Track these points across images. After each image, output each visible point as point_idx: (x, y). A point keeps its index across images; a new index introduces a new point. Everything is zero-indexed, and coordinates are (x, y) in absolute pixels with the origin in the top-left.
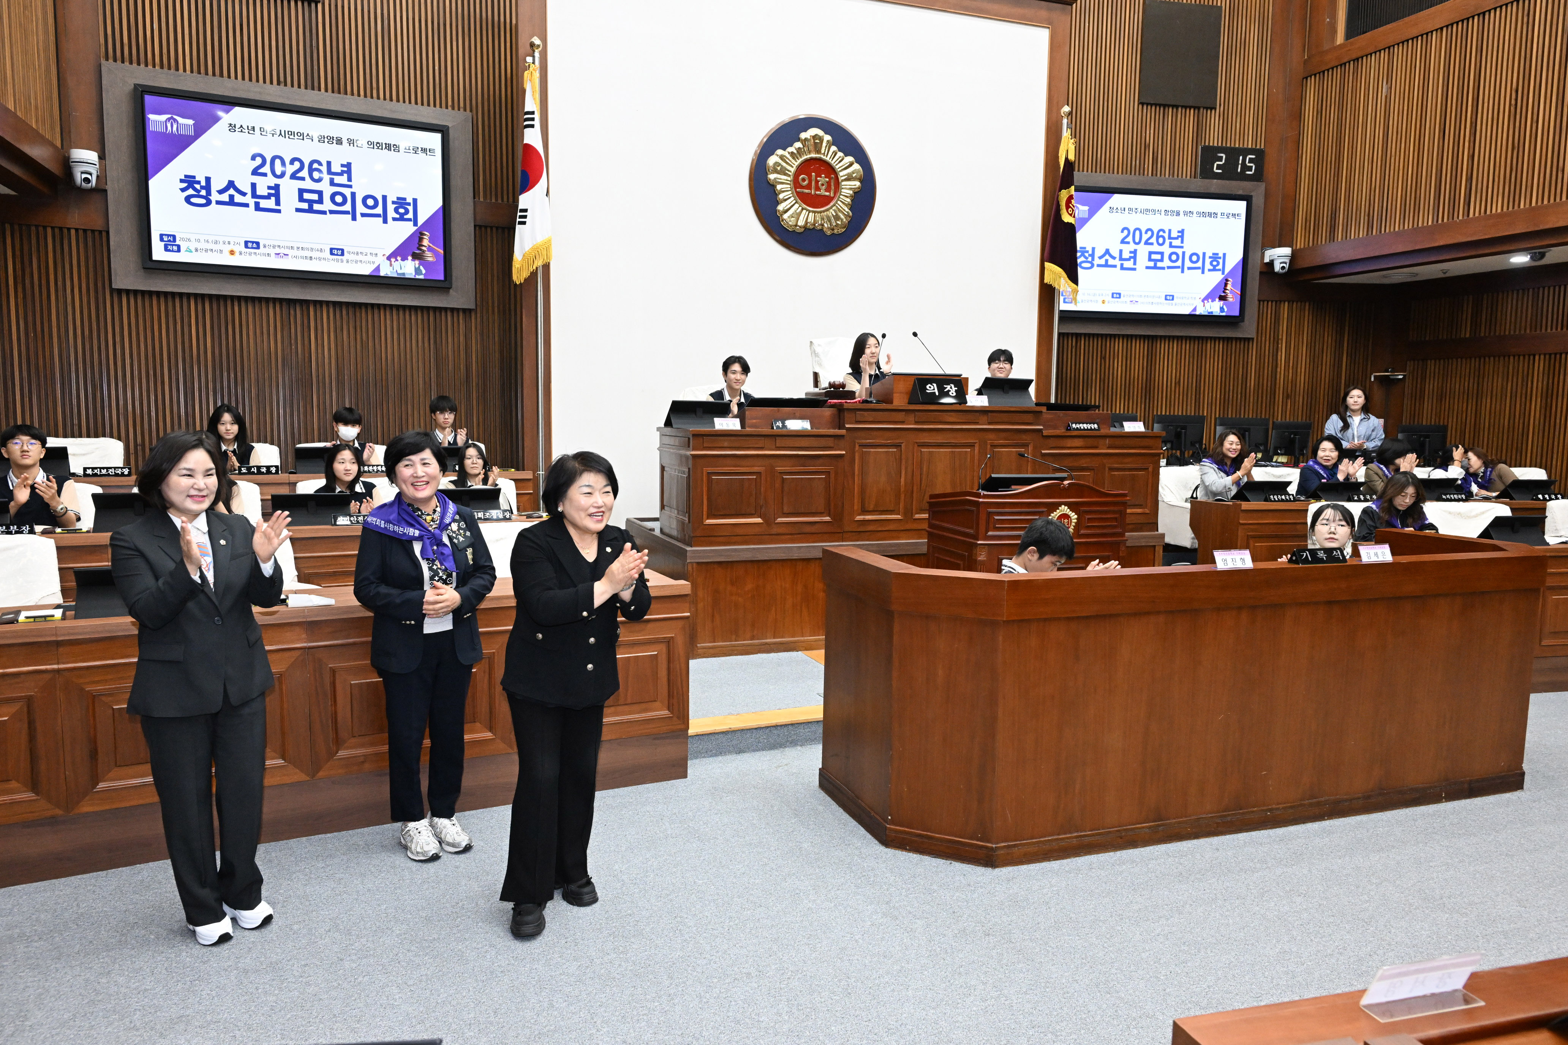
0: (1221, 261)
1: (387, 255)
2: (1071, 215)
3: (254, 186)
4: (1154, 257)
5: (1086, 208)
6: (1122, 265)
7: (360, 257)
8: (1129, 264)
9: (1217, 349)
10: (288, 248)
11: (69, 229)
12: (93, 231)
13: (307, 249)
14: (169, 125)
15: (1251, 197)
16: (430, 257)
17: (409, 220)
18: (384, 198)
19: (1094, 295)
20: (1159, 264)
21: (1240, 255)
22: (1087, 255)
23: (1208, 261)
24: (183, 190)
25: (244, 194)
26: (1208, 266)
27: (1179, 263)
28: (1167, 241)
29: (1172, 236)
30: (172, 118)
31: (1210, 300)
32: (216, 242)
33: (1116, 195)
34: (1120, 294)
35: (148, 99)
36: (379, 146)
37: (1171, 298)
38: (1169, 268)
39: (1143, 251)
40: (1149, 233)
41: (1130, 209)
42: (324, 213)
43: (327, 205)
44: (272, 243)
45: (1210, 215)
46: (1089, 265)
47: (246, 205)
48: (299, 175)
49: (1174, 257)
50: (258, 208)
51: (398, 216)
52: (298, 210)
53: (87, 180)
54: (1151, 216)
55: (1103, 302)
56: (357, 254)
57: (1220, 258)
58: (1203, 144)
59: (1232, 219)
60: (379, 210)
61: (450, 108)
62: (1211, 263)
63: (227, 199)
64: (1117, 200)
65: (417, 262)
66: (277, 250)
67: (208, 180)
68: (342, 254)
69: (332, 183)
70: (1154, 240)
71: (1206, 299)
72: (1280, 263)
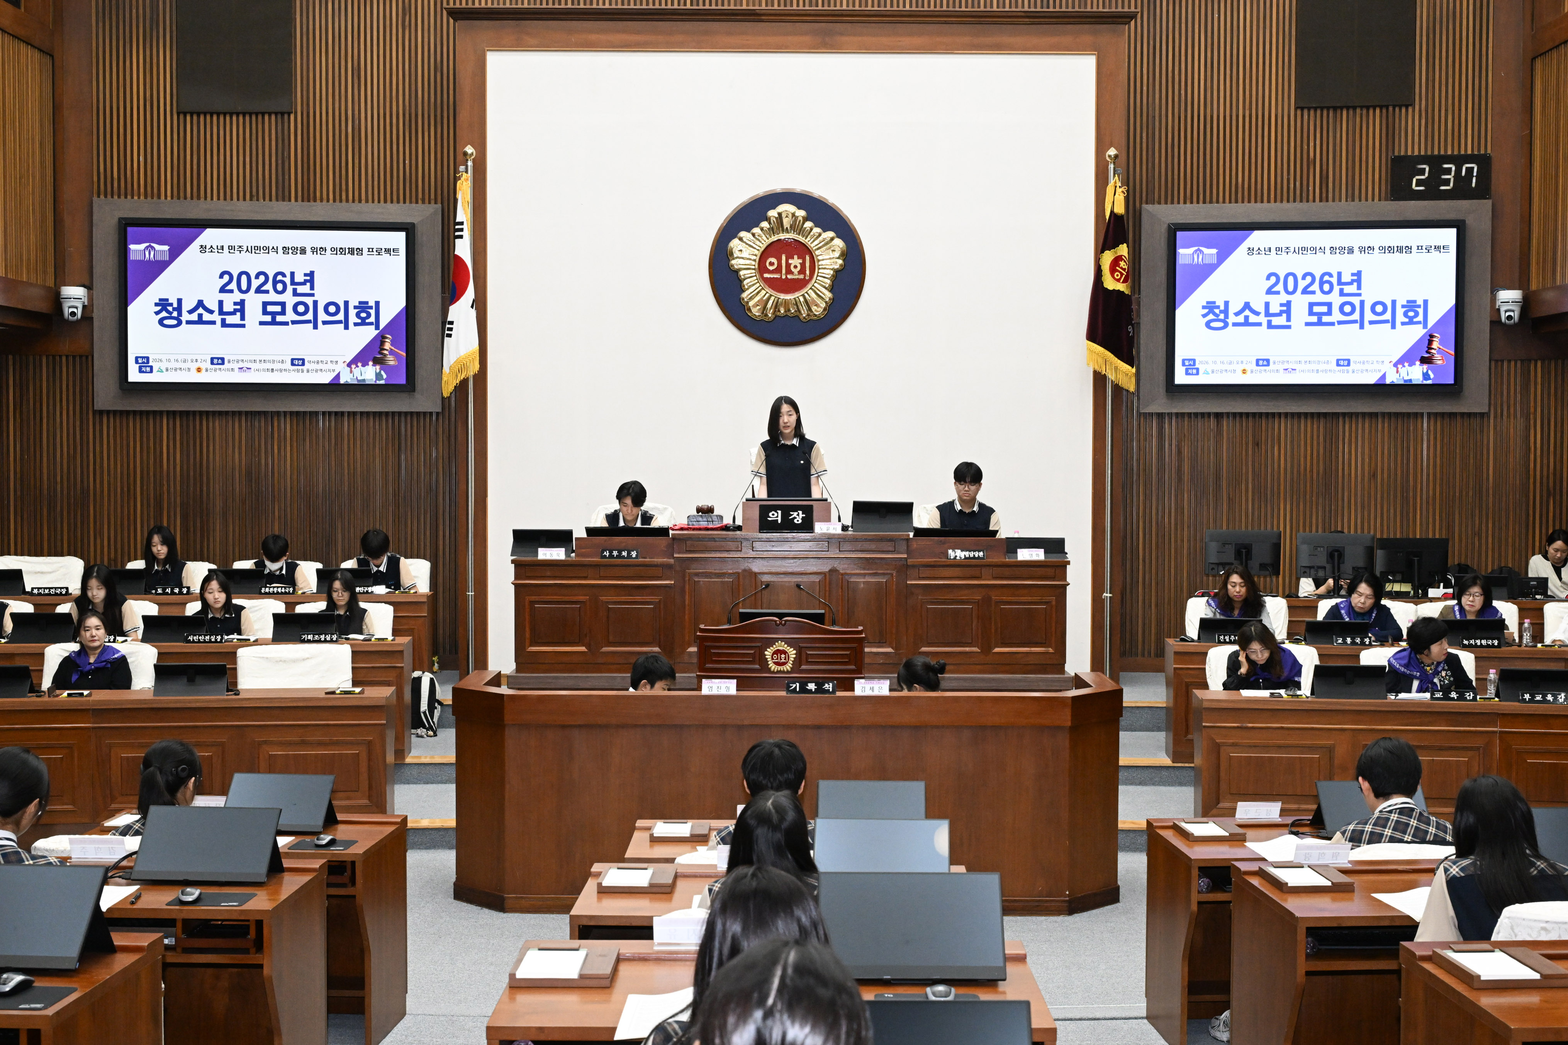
0: (1421, 311)
1: (348, 362)
3: (221, 303)
4: (1316, 309)
5: (1214, 251)
6: (1269, 322)
7: (320, 366)
8: (1281, 320)
10: (251, 361)
11: (60, 357)
12: (81, 357)
13: (269, 361)
14: (147, 253)
15: (1464, 222)
16: (391, 361)
17: (371, 324)
18: (346, 303)
20: (1325, 319)
21: (1450, 301)
22: (1217, 311)
23: (1400, 311)
24: (157, 313)
25: (211, 312)
26: (1400, 318)
27: (1356, 316)
28: (1336, 288)
29: (1343, 280)
30: (150, 246)
31: (1406, 364)
32: (185, 361)
33: (1259, 232)
34: (1268, 361)
35: (130, 229)
36: (342, 251)
37: (1346, 363)
38: (1340, 323)
39: (1300, 303)
40: (1309, 279)
41: (1279, 249)
42: (286, 324)
43: (290, 316)
44: (236, 358)
45: (1400, 248)
46: (1221, 324)
47: (213, 323)
48: (264, 288)
49: (1347, 309)
50: (224, 324)
51: (359, 321)
52: (261, 323)
53: (71, 314)
54: (1309, 257)
55: (1244, 371)
56: (318, 363)
58: (1396, 153)
59: (1434, 253)
60: (341, 316)
61: (420, 201)
62: (1405, 315)
63: (196, 319)
64: (1258, 238)
65: (378, 367)
66: (241, 365)
67: (180, 301)
68: (303, 364)
69: (295, 293)
70: (1315, 287)
71: (1400, 362)
72: (1506, 311)
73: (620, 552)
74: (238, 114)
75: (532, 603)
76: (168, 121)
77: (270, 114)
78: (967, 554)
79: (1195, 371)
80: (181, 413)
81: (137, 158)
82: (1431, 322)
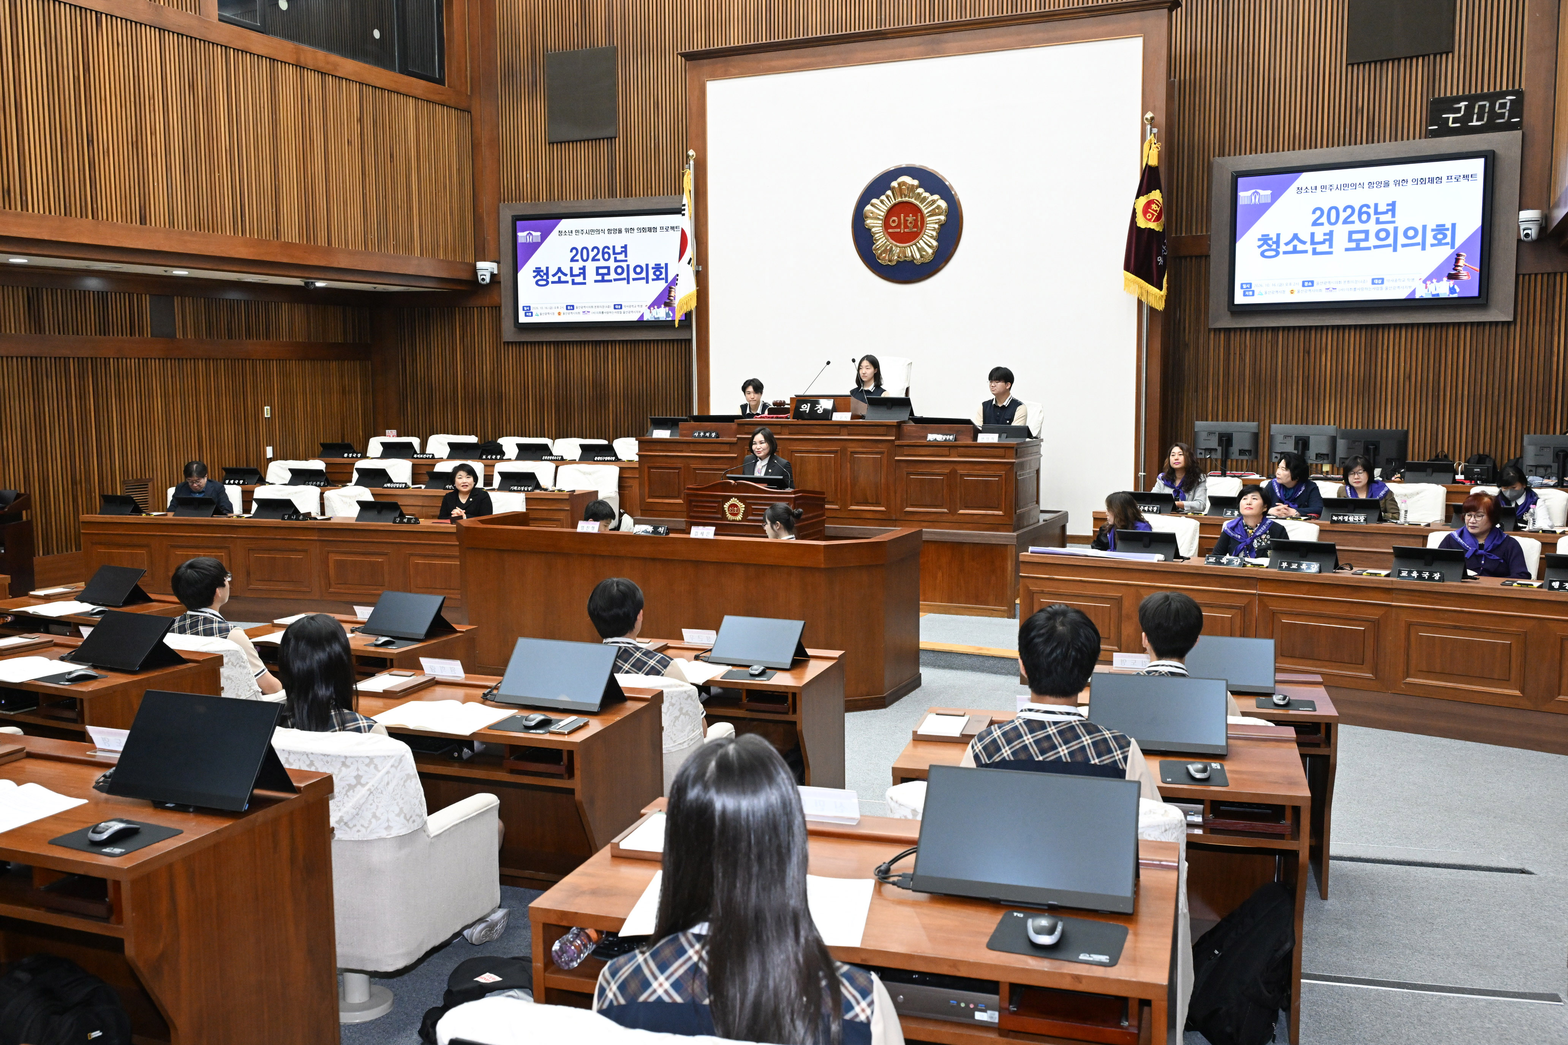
0: (1449, 233)
1: (649, 305)
2: (1150, 220)
3: (571, 269)
4: (1355, 236)
5: (1269, 192)
6: (1314, 249)
7: (632, 309)
8: (1325, 247)
9: (1462, 336)
10: (590, 307)
12: (493, 307)
13: (601, 307)
14: (528, 238)
15: (1493, 152)
18: (647, 265)
19: (1281, 285)
20: (1363, 244)
21: (1477, 223)
22: (1270, 242)
23: (1430, 235)
24: (535, 277)
25: (566, 275)
26: (1430, 240)
27: (1390, 241)
28: (1373, 218)
29: (1379, 210)
30: (530, 233)
31: (1434, 281)
32: (551, 308)
33: (1304, 174)
34: (1312, 282)
35: (518, 223)
36: (644, 230)
37: (1380, 281)
38: (1376, 247)
40: (1349, 211)
41: (1323, 187)
42: (611, 281)
43: (613, 276)
44: (581, 305)
45: (1431, 180)
46: (1273, 253)
47: (567, 282)
48: (597, 258)
49: (1383, 235)
50: (573, 283)
51: (655, 277)
52: (596, 281)
53: (483, 279)
54: (1350, 192)
55: (1292, 292)
56: (630, 307)
57: (1448, 229)
58: (1436, 96)
59: (1463, 182)
60: (644, 275)
62: (1435, 237)
63: (557, 280)
64: (1306, 179)
65: (667, 309)
66: (584, 310)
67: (547, 268)
68: (621, 308)
69: (616, 260)
70: (1355, 217)
71: (1430, 278)
72: (1524, 230)
73: (705, 433)
74: (584, 141)
75: (649, 468)
76: (542, 148)
77: (603, 139)
78: (944, 437)
79: (1251, 293)
80: (554, 342)
81: (526, 175)
82: (1458, 243)
